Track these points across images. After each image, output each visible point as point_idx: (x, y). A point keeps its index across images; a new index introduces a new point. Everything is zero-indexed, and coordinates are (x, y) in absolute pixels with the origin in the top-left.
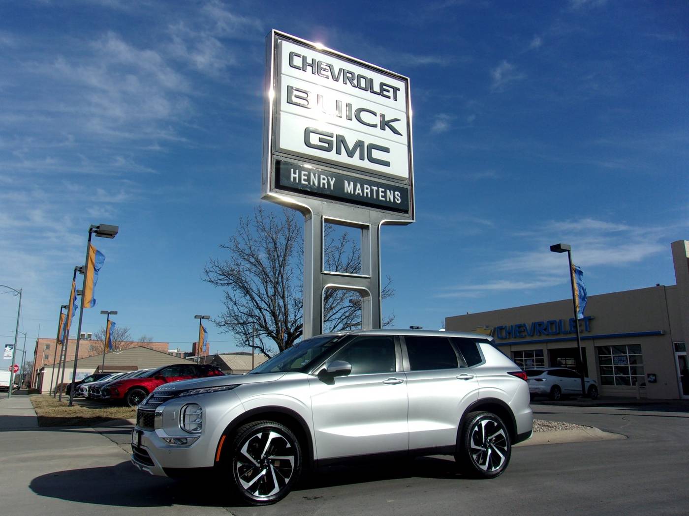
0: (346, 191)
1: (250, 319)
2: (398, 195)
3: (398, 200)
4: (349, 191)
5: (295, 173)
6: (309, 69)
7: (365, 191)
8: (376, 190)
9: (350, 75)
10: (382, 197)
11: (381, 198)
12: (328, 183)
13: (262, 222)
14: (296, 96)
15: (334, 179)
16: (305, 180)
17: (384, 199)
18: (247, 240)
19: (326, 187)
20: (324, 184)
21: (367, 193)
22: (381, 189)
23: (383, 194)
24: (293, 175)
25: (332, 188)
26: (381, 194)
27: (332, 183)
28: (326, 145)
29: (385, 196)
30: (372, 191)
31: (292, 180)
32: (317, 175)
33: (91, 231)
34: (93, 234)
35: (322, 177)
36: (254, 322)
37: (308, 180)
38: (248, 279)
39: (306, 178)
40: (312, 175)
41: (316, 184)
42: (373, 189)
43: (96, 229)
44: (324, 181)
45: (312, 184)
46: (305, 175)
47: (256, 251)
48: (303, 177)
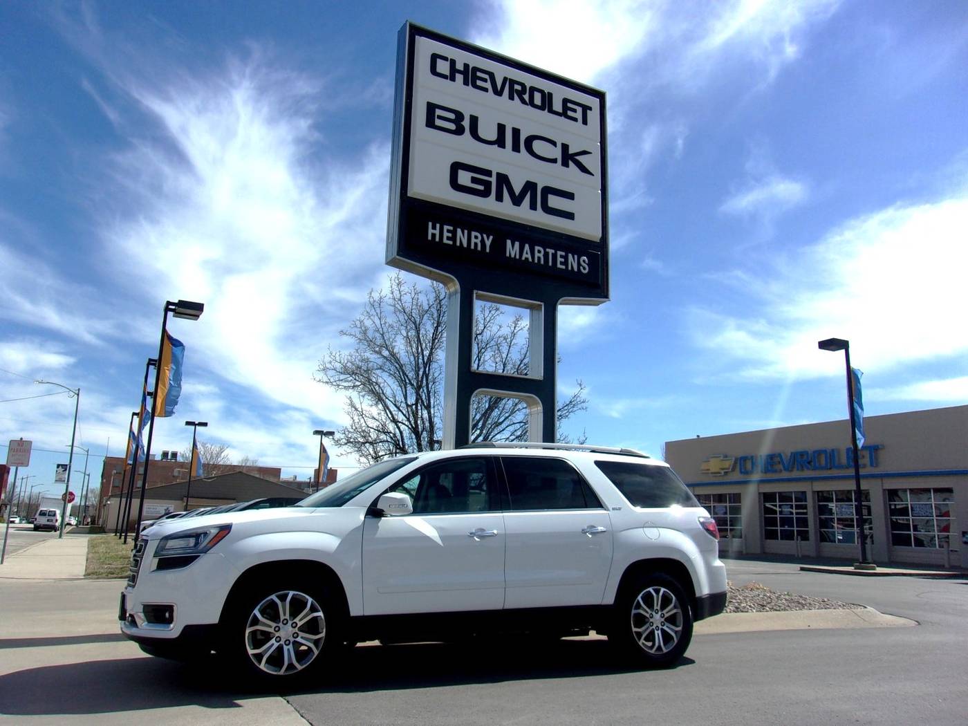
0: (508, 255)
1: (383, 437)
2: (584, 261)
3: (584, 269)
4: (513, 256)
5: (434, 228)
6: (459, 77)
7: (537, 255)
8: (552, 254)
9: (518, 87)
10: (561, 263)
11: (559, 266)
12: (483, 241)
13: (400, 300)
14: (440, 117)
15: (491, 237)
16: (448, 238)
17: (564, 267)
18: (379, 326)
19: (479, 248)
20: (476, 244)
21: (539, 258)
22: (559, 253)
23: (563, 260)
24: (431, 231)
25: (488, 250)
26: (559, 260)
27: (488, 243)
28: (481, 188)
29: (565, 263)
30: (546, 255)
31: (430, 238)
32: (466, 232)
33: (167, 310)
34: (170, 314)
35: (474, 234)
36: (387, 441)
37: (453, 238)
38: (380, 380)
39: (450, 235)
40: (459, 231)
41: (465, 245)
42: (548, 253)
43: (173, 307)
44: (477, 240)
45: (458, 244)
46: (448, 231)
47: (391, 340)
48: (446, 234)
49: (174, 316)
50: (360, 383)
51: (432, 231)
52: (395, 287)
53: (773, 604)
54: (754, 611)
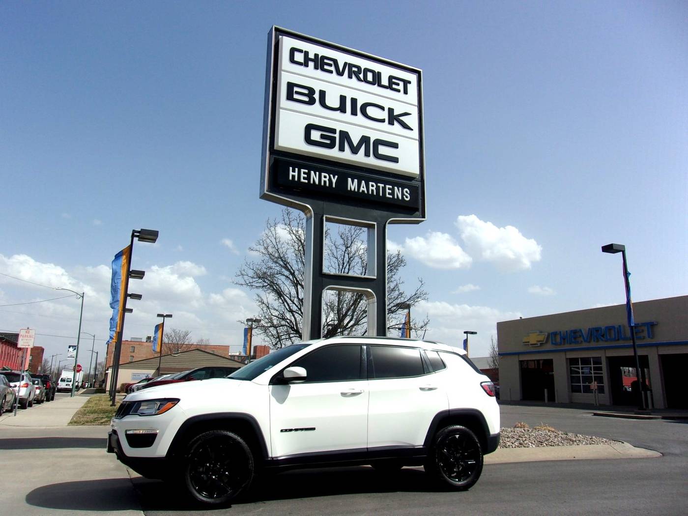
0: (349, 189)
1: (283, 323)
2: (406, 192)
3: (407, 197)
4: (353, 189)
5: (294, 171)
6: (311, 64)
7: (371, 188)
8: (382, 187)
9: (354, 69)
10: (389, 194)
12: (330, 180)
14: (297, 93)
15: (336, 177)
16: (304, 178)
17: (391, 196)
18: (275, 244)
19: (327, 184)
20: (325, 182)
21: (372, 191)
22: (388, 186)
24: (291, 173)
25: (334, 186)
26: (388, 191)
27: (334, 181)
28: (328, 142)
29: (393, 194)
31: (291, 178)
32: (317, 173)
33: (133, 236)
34: (136, 239)
35: (323, 174)
36: (286, 325)
37: (308, 178)
38: (280, 282)
39: (306, 176)
40: (312, 172)
41: (317, 182)
42: (379, 187)
43: (138, 234)
44: (326, 179)
45: (312, 182)
46: (304, 173)
47: (284, 253)
48: (303, 175)
49: (139, 240)
50: (267, 284)
51: (293, 173)
52: (285, 216)
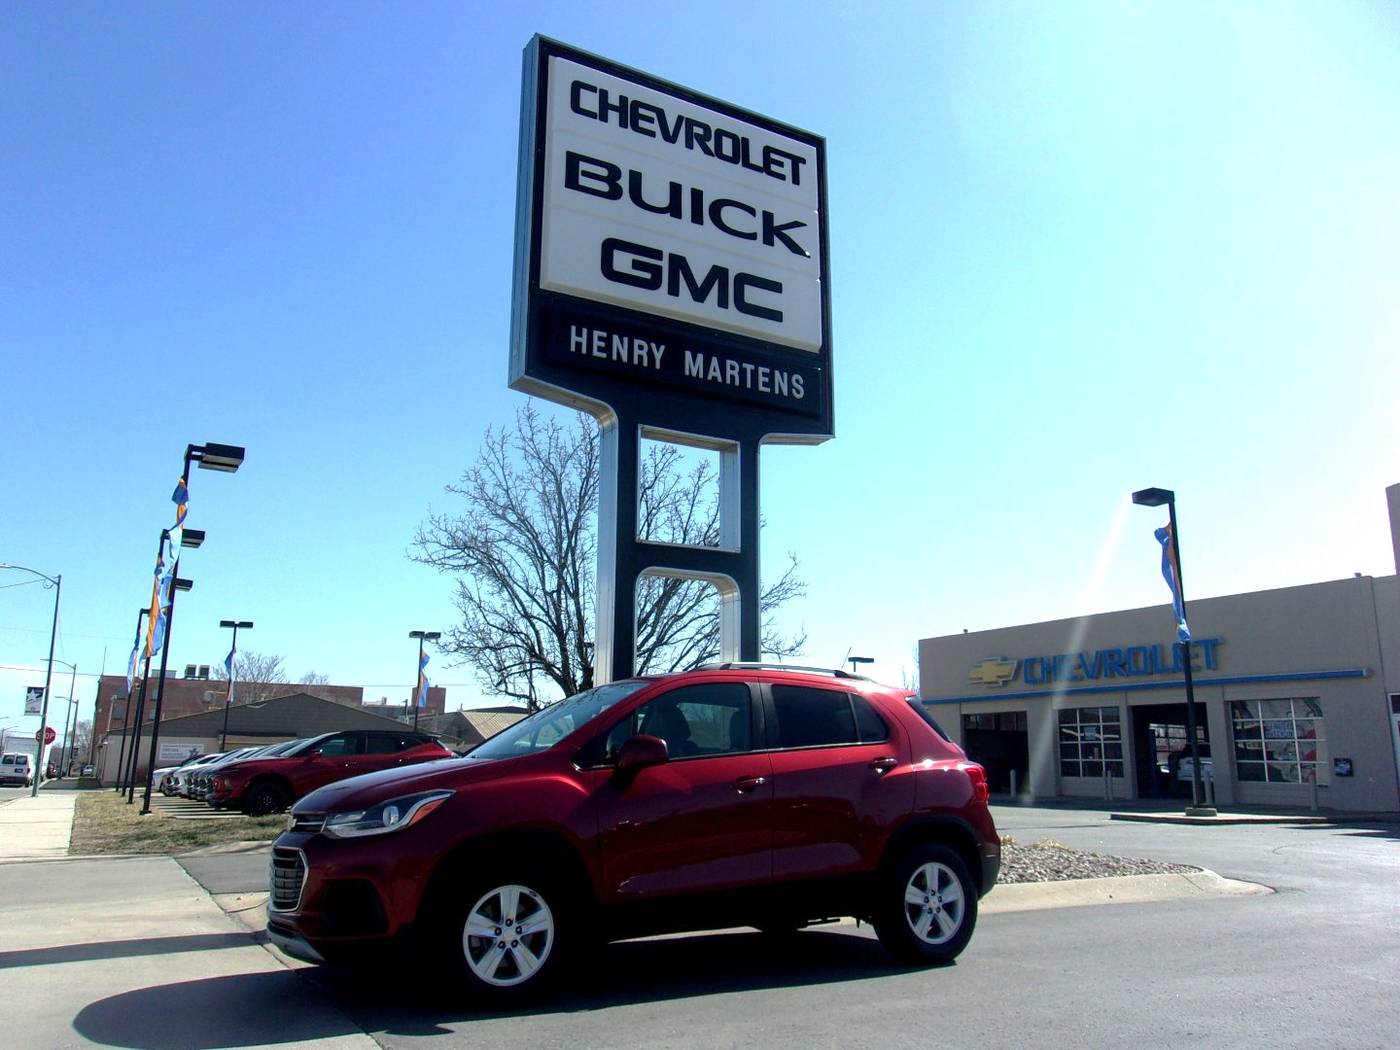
0: (687, 373)
1: (510, 639)
2: (797, 381)
3: (798, 392)
4: (694, 374)
5: (579, 334)
6: (613, 116)
7: (729, 372)
8: (752, 371)
9: (698, 130)
11: (761, 388)
12: (650, 354)
14: (586, 174)
15: (663, 348)
16: (600, 349)
17: (768, 390)
18: (501, 478)
19: (645, 363)
20: (640, 358)
21: (732, 377)
22: (761, 370)
23: (767, 380)
24: (574, 338)
25: (658, 366)
26: (762, 379)
27: (658, 356)
28: (647, 276)
29: (771, 384)
30: (743, 372)
31: (573, 348)
32: (626, 340)
33: (189, 458)
34: (194, 464)
35: (637, 342)
36: (517, 646)
37: (608, 349)
38: (505, 557)
39: (603, 344)
40: (616, 338)
41: (625, 358)
42: (745, 369)
43: (199, 454)
44: (643, 352)
45: (615, 357)
46: (600, 339)
47: (519, 498)
48: (596, 343)
49: (200, 467)
50: (475, 561)
51: (577, 339)
52: (524, 421)
53: (1072, 869)
54: (1046, 879)
